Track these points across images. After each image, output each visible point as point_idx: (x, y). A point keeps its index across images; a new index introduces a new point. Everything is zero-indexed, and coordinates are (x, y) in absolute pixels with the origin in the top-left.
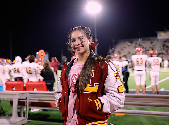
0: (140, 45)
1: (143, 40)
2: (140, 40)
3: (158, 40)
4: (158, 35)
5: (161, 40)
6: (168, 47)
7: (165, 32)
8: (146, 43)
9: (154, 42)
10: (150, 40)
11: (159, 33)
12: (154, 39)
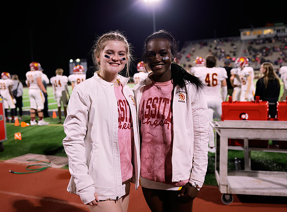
0: (216, 48)
1: (220, 41)
2: (215, 41)
3: (241, 41)
4: (242, 33)
5: (246, 41)
6: (255, 51)
7: (252, 30)
8: (224, 46)
9: (235, 43)
10: (231, 41)
11: (242, 31)
12: (235, 39)
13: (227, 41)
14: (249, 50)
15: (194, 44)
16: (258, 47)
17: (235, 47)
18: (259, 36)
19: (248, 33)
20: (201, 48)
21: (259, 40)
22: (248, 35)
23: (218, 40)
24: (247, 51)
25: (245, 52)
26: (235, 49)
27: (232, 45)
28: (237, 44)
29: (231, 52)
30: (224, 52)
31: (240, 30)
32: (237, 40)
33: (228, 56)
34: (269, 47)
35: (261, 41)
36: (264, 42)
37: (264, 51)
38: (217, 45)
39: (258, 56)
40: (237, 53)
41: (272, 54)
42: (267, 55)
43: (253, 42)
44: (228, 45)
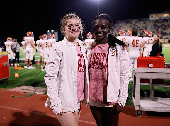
0: (134, 25)
1: (137, 20)
2: (134, 21)
3: (150, 21)
4: (150, 16)
5: (152, 21)
6: (158, 27)
7: (156, 14)
8: (140, 23)
9: (146, 22)
10: (144, 21)
11: (151, 15)
12: (146, 20)
13: (141, 20)
14: (154, 26)
15: (121, 22)
16: (159, 25)
17: (146, 24)
18: (160, 18)
19: (154, 16)
20: (126, 24)
21: (161, 20)
22: (154, 17)
23: (136, 20)
24: (153, 27)
25: (152, 27)
26: (146, 25)
27: (144, 23)
28: (147, 23)
29: (143, 27)
30: (139, 27)
31: (149, 14)
32: (147, 20)
33: (142, 29)
34: (166, 25)
35: (162, 21)
36: (163, 22)
37: (163, 27)
38: (135, 23)
39: (160, 30)
40: (147, 28)
41: (168, 29)
42: (165, 29)
43: (156, 21)
44: (142, 23)
